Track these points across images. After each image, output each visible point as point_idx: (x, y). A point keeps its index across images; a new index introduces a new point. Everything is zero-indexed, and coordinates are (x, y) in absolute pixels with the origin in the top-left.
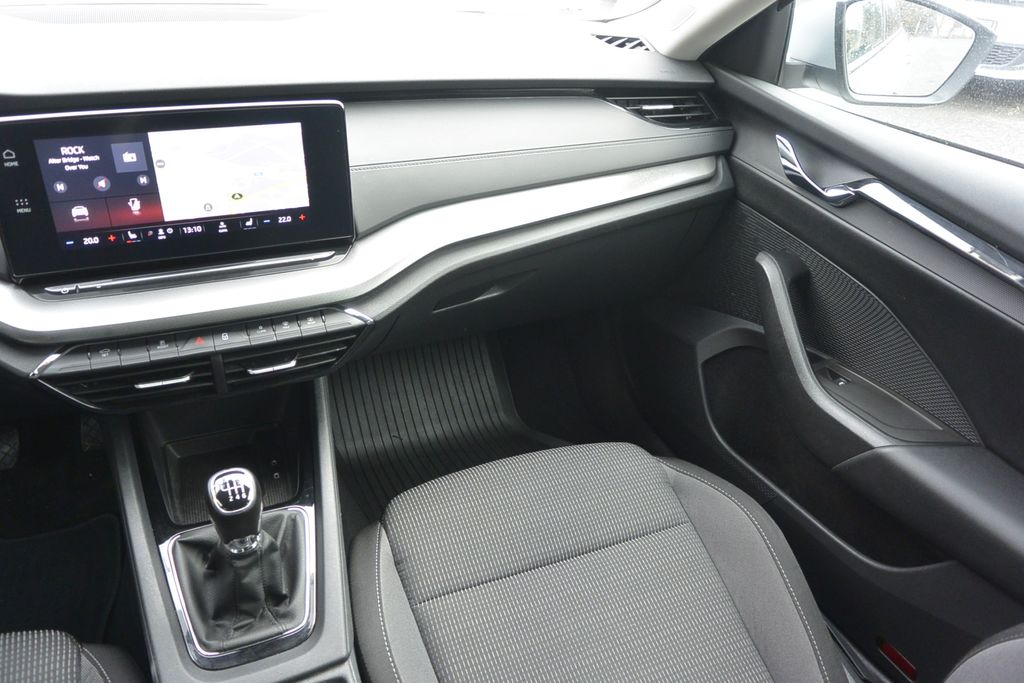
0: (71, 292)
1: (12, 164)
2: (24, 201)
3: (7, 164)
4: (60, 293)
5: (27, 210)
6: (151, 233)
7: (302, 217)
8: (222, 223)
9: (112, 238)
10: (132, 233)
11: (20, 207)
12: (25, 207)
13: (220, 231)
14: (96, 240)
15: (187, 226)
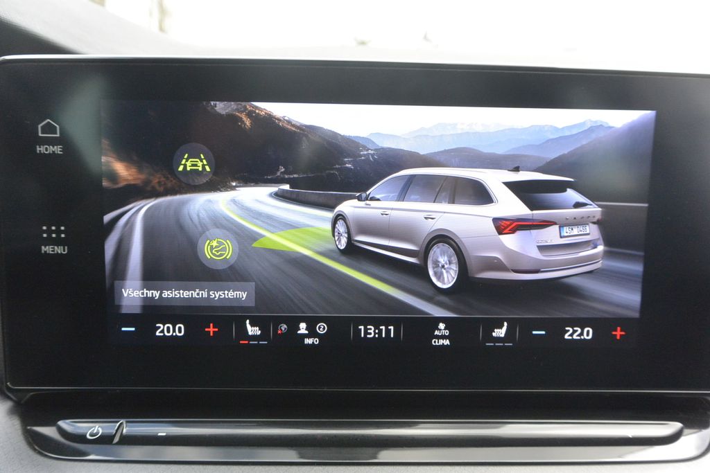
0: (105, 440)
1: (51, 149)
2: (58, 232)
3: (41, 149)
4: (81, 439)
5: (59, 250)
6: (284, 327)
7: (618, 333)
8: (442, 326)
9: (211, 330)
10: (252, 325)
11: (50, 241)
12: (57, 242)
13: (435, 342)
14: (179, 330)
15: (366, 322)
